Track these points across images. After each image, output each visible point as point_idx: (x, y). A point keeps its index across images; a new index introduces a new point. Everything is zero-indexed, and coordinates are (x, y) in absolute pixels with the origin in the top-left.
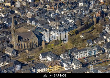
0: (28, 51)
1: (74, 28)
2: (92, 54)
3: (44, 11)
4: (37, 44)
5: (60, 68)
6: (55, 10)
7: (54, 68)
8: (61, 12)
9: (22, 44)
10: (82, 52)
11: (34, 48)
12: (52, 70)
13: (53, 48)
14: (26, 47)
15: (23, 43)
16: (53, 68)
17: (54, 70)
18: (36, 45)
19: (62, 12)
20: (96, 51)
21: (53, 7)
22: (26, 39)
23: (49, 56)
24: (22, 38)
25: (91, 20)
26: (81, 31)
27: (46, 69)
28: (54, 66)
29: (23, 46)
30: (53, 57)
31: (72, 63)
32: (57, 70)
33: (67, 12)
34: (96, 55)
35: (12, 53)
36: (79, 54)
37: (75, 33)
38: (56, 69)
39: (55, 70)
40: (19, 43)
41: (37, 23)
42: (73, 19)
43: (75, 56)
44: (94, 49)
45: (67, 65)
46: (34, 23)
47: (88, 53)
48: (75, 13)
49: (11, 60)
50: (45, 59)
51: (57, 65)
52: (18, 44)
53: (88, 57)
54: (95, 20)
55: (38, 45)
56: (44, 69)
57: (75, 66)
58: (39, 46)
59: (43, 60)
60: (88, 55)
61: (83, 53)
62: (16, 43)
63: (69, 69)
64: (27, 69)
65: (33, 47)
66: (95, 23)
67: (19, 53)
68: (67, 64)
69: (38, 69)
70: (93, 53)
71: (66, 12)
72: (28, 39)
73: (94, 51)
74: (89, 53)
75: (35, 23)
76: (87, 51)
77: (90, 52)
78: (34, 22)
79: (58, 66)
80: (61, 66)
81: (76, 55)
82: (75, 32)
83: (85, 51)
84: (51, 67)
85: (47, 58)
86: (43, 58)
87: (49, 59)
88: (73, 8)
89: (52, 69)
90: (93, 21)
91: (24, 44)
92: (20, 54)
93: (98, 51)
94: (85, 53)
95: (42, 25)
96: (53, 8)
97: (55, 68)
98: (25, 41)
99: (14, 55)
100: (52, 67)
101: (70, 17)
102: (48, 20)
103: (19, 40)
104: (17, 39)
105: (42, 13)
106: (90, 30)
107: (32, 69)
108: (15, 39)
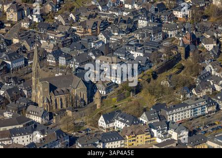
0: (71, 112)
1: (147, 66)
2: (197, 113)
3: (74, 38)
4: (86, 99)
5: (148, 140)
6: (96, 35)
7: (137, 140)
8: (111, 39)
9: (56, 100)
10: (180, 109)
11: (79, 107)
12: (133, 144)
13: (116, 106)
14: (64, 106)
15: (58, 97)
16: (135, 140)
17: (137, 144)
18: (84, 101)
19: (113, 39)
20: (205, 106)
21: (90, 30)
22: (64, 89)
23: (117, 119)
24: (56, 88)
25: (174, 52)
26: (159, 73)
27: (123, 143)
28: (138, 136)
29: (59, 103)
30: (127, 121)
31: (168, 129)
32: (142, 143)
33: (122, 38)
34: (204, 115)
35: (42, 117)
36: (176, 113)
37: (151, 76)
38: (141, 141)
39: (140, 143)
40: (51, 97)
41: (69, 60)
42: (141, 49)
43: (168, 117)
44: (201, 104)
45: (160, 134)
46: (62, 61)
47: (191, 112)
48: (138, 39)
49: (48, 128)
50: (111, 125)
51: (143, 133)
52: (50, 100)
53: (191, 120)
54: (182, 51)
55: (86, 101)
56: (119, 142)
57: (176, 134)
58: (88, 104)
59: (107, 127)
60: (191, 115)
61: (182, 112)
62: (46, 98)
63: (165, 140)
64: (88, 143)
65: (78, 104)
66: (183, 58)
67: (54, 117)
68: (161, 132)
69: (107, 144)
70: (200, 111)
71: (120, 38)
72: (68, 90)
73: (202, 106)
74: (192, 110)
75: (65, 61)
76: (190, 107)
77: (194, 109)
78: (64, 58)
79: (144, 136)
80: (149, 136)
81: (169, 115)
82: (152, 74)
83: (186, 107)
84: (132, 137)
85: (115, 123)
86: (107, 123)
87: (119, 124)
88: (131, 31)
89: (133, 142)
90: (179, 54)
91: (61, 100)
92: (56, 118)
93: (208, 107)
94: (185, 111)
95: (82, 63)
96: (89, 32)
97: (139, 140)
98: (62, 93)
99: (46, 121)
100: (134, 137)
101: (135, 46)
102: (91, 54)
103: (50, 92)
104: (47, 90)
105: (72, 41)
106: (175, 70)
107: (98, 142)
108: (44, 89)
